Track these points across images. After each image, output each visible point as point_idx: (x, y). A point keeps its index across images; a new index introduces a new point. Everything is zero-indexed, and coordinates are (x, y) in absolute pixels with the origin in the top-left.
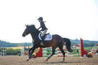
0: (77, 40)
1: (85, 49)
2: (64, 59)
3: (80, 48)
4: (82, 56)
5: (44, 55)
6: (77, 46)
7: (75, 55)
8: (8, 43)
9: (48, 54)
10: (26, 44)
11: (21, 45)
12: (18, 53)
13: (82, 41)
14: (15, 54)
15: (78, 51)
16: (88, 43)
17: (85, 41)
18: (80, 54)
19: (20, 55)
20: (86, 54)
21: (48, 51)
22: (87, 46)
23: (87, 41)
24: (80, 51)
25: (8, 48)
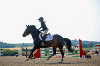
0: (75, 41)
1: (84, 49)
2: (62, 60)
3: (79, 48)
4: (81, 57)
5: (42, 55)
6: (76, 46)
7: (74, 56)
8: (5, 43)
9: (46, 55)
10: (23, 45)
11: (18, 45)
12: (15, 54)
13: (80, 41)
14: (13, 55)
15: (76, 52)
16: (86, 43)
17: (84, 41)
18: (79, 55)
19: (17, 56)
20: (85, 54)
21: (47, 52)
22: (86, 46)
23: (86, 41)
24: (79, 52)
25: (5, 49)
